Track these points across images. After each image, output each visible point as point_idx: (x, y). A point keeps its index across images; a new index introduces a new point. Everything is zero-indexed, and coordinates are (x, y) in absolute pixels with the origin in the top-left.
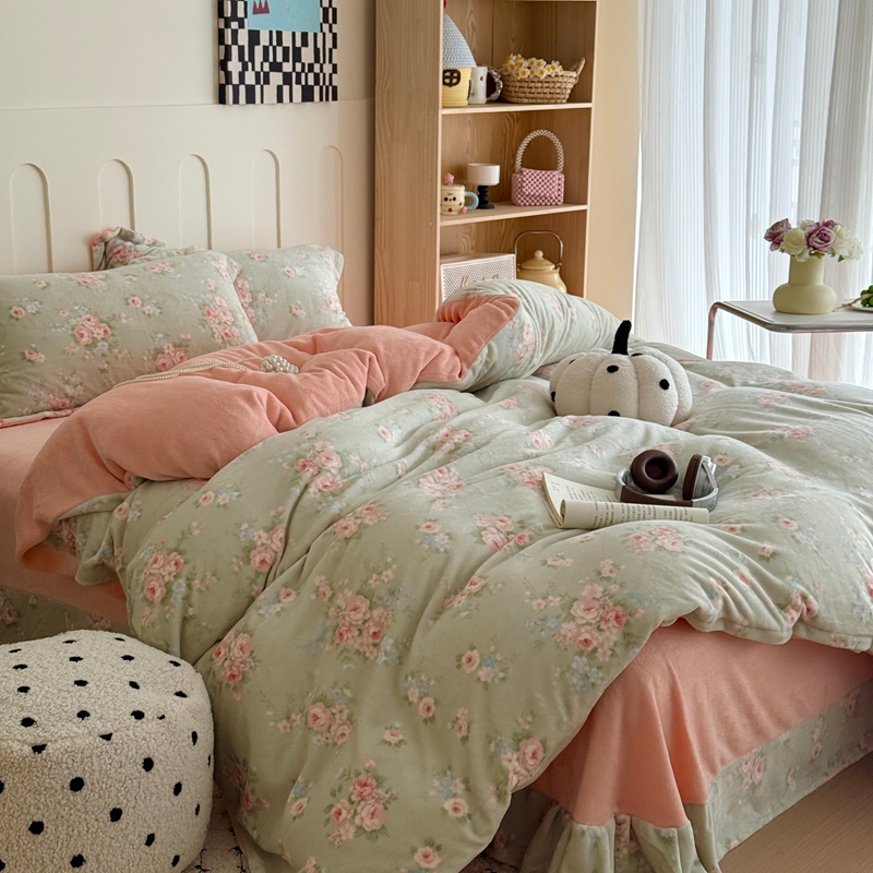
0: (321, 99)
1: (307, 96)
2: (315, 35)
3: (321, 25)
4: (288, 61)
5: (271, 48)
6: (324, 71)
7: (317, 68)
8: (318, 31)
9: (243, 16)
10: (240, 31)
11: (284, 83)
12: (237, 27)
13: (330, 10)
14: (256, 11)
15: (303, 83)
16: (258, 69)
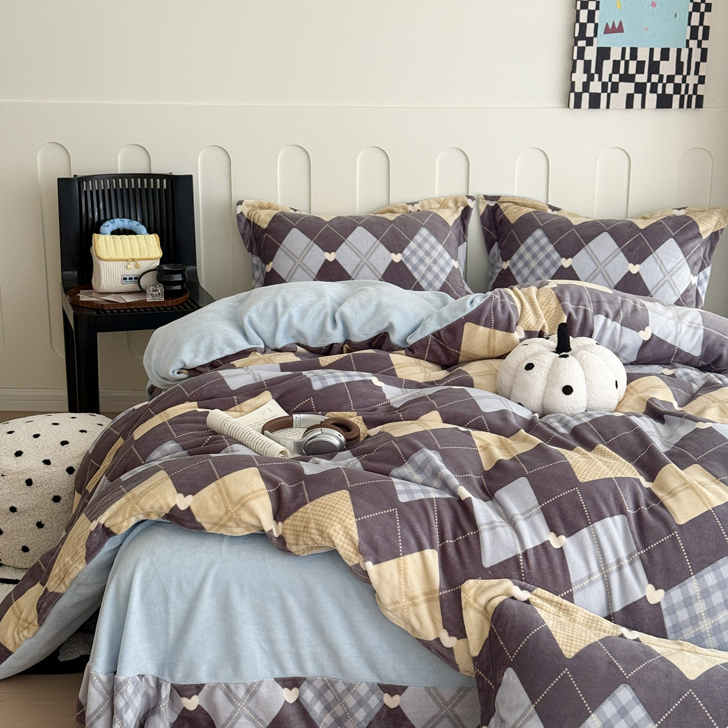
0: (681, 106)
1: (664, 102)
2: (679, 51)
3: (688, 41)
4: (643, 73)
5: (622, 63)
6: (687, 82)
7: (678, 79)
8: (682, 45)
9: (592, 35)
10: (587, 48)
11: (636, 91)
12: (584, 45)
13: (701, 28)
14: (607, 31)
15: (660, 91)
16: (605, 78)
